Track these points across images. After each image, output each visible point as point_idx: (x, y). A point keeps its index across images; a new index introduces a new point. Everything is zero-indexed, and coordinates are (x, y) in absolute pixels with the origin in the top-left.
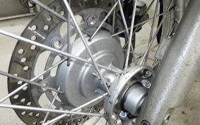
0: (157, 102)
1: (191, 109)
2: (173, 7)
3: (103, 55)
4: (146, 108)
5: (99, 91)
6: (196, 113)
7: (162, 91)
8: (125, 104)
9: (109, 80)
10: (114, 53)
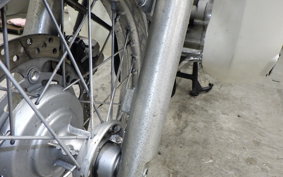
0: (133, 160)
1: (167, 146)
2: (129, 43)
3: (58, 117)
4: (123, 169)
5: (60, 163)
6: (171, 150)
7: (136, 148)
8: (98, 172)
9: (72, 148)
10: (70, 109)
